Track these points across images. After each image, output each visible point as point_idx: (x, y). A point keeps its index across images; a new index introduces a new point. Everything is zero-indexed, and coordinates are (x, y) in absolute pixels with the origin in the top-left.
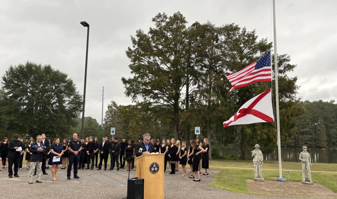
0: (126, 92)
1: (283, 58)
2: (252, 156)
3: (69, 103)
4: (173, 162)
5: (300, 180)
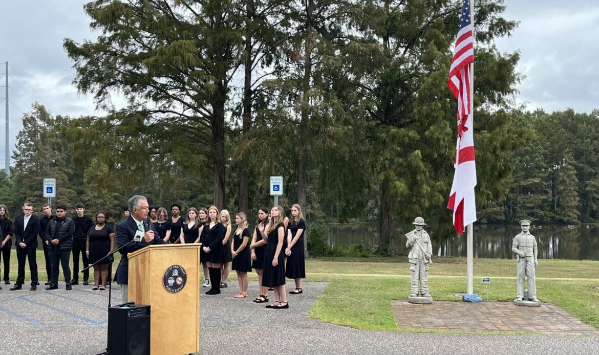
2: (407, 245)
4: (214, 266)
5: (512, 297)
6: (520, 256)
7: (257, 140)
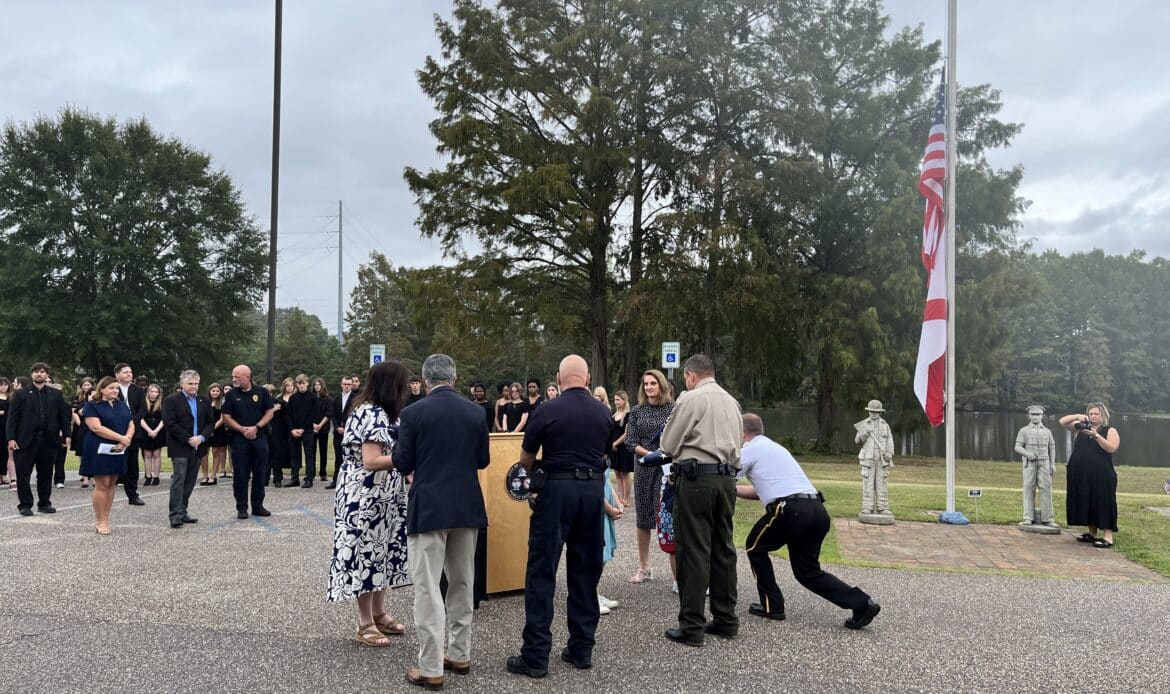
0: (422, 220)
1: (977, 99)
2: (857, 440)
3: (220, 261)
5: (1017, 518)
6: (1027, 459)
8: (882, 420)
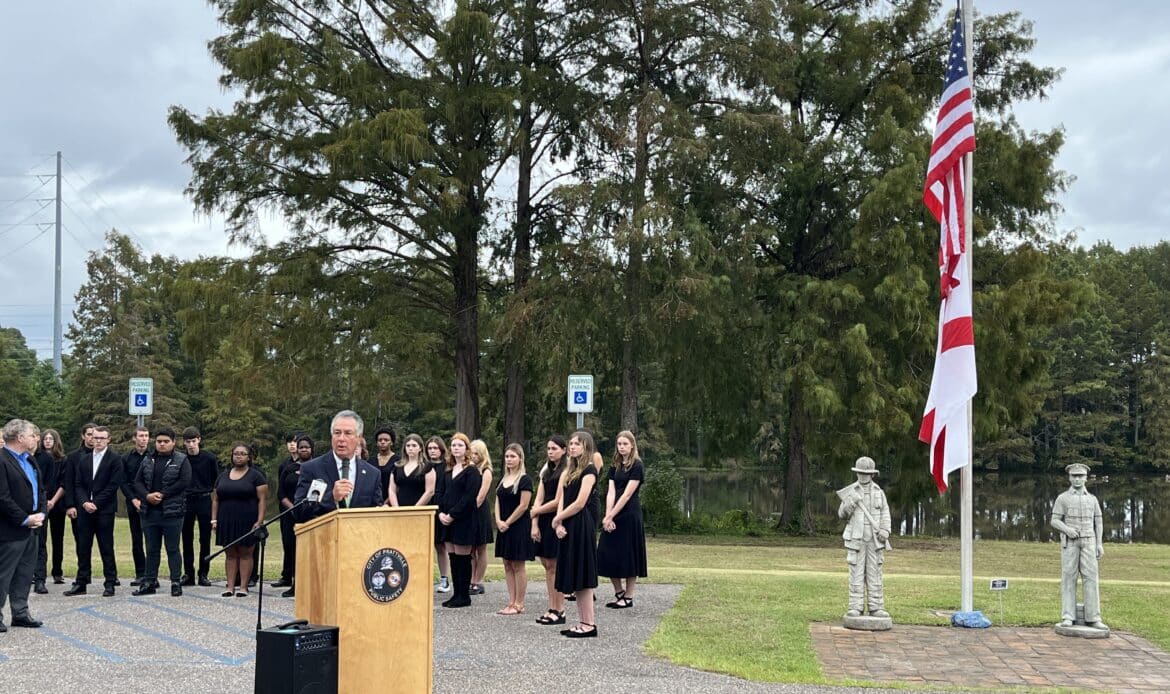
4: (459, 551)
5: (1052, 618)
6: (1067, 537)
7: (541, 303)
8: (874, 484)
